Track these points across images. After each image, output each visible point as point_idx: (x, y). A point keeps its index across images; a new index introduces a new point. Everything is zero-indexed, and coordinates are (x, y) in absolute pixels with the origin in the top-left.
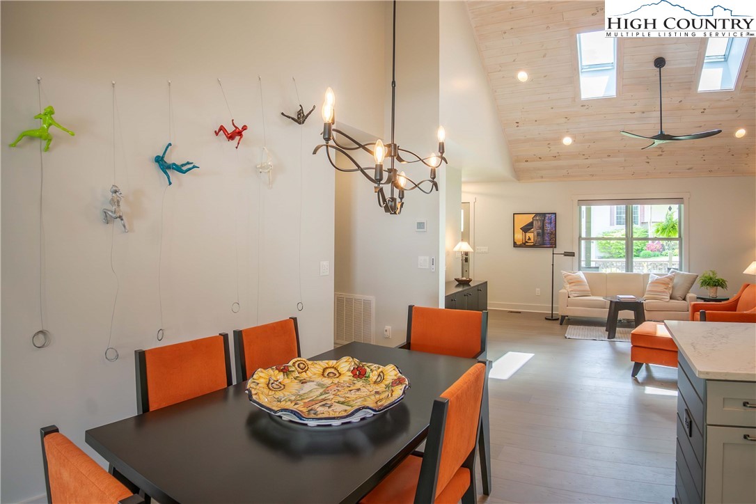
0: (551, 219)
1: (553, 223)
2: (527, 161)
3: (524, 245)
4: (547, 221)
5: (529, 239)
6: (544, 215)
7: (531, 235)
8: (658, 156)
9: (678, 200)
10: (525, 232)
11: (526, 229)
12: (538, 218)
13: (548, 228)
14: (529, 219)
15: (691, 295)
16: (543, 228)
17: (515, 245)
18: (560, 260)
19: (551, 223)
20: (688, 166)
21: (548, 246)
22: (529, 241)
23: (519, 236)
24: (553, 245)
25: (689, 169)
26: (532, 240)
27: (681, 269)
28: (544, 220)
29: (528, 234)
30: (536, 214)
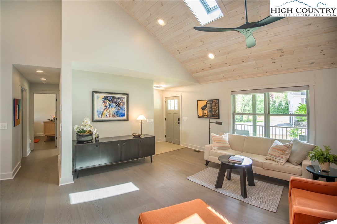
0: (216, 103)
1: (217, 105)
2: (197, 72)
3: (203, 117)
4: (213, 104)
5: (205, 114)
6: (212, 100)
7: (206, 111)
8: (281, 56)
9: (307, 87)
10: (203, 110)
11: (204, 108)
12: (209, 102)
13: (214, 108)
14: (204, 103)
16: (211, 108)
17: (198, 117)
19: (216, 105)
20: (312, 61)
21: (215, 118)
22: (205, 115)
23: (200, 112)
24: (218, 117)
25: (312, 64)
26: (207, 114)
28: (212, 104)
29: (204, 111)
30: (208, 100)
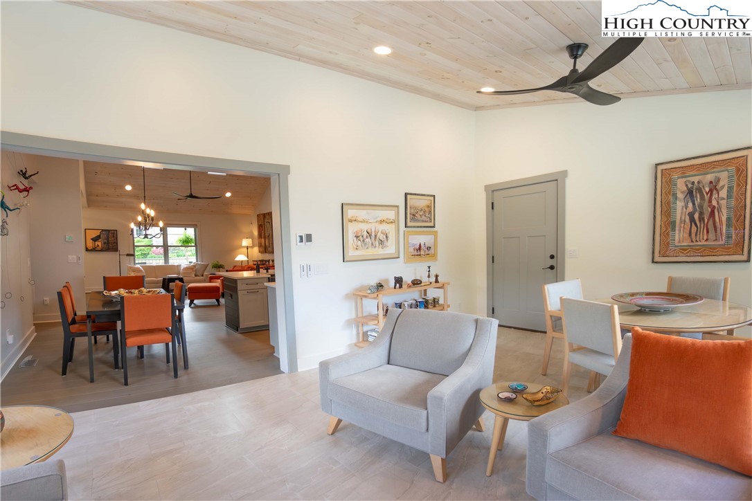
0: (113, 234)
3: (94, 250)
4: (110, 235)
5: (98, 246)
6: (109, 231)
7: (99, 243)
10: (95, 242)
11: (95, 240)
12: (104, 233)
13: (112, 239)
14: (98, 233)
15: (205, 273)
16: (108, 239)
17: (87, 250)
18: (124, 259)
19: (114, 237)
21: (112, 250)
23: (90, 244)
24: (115, 249)
26: (100, 246)
27: (197, 261)
28: (108, 234)
29: (97, 243)
30: (103, 230)
